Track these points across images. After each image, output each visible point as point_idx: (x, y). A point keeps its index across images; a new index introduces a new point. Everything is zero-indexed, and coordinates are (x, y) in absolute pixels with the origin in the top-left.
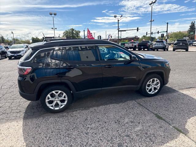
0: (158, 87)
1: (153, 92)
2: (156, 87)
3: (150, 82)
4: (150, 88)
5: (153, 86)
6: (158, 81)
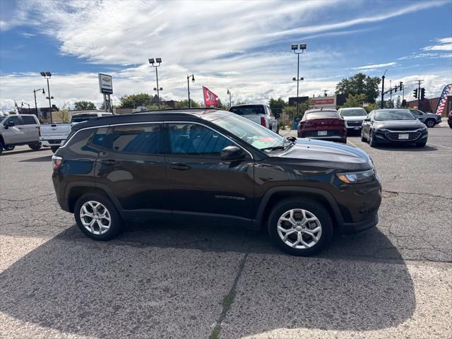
1: (300, 244)
2: (310, 232)
3: (288, 216)
4: (289, 232)
5: (299, 230)
6: (314, 218)
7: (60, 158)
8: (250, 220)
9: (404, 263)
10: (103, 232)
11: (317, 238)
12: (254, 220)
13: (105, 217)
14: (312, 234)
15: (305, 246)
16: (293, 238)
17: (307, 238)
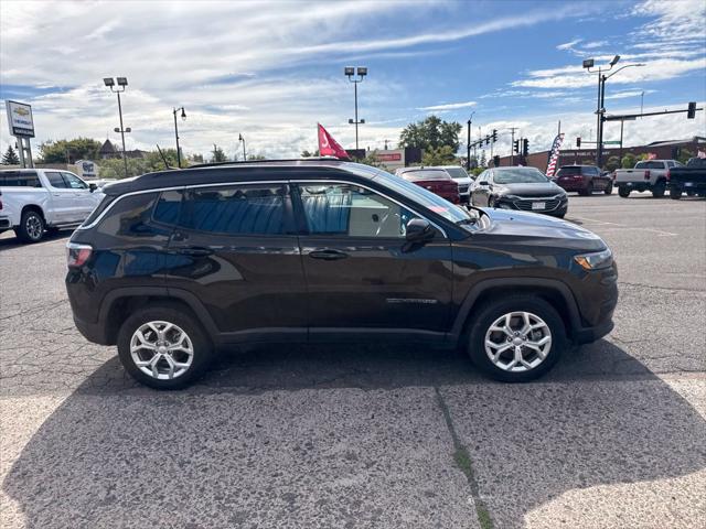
0: (542, 347)
1: (519, 364)
2: (533, 346)
3: (502, 324)
4: (502, 348)
5: (517, 343)
6: (542, 324)
7: (90, 247)
8: (443, 334)
9: (657, 378)
10: (176, 375)
11: (544, 353)
12: (449, 334)
13: (181, 348)
14: (537, 348)
15: (526, 366)
16: (507, 356)
17: (529, 355)
